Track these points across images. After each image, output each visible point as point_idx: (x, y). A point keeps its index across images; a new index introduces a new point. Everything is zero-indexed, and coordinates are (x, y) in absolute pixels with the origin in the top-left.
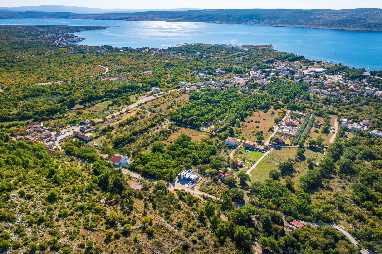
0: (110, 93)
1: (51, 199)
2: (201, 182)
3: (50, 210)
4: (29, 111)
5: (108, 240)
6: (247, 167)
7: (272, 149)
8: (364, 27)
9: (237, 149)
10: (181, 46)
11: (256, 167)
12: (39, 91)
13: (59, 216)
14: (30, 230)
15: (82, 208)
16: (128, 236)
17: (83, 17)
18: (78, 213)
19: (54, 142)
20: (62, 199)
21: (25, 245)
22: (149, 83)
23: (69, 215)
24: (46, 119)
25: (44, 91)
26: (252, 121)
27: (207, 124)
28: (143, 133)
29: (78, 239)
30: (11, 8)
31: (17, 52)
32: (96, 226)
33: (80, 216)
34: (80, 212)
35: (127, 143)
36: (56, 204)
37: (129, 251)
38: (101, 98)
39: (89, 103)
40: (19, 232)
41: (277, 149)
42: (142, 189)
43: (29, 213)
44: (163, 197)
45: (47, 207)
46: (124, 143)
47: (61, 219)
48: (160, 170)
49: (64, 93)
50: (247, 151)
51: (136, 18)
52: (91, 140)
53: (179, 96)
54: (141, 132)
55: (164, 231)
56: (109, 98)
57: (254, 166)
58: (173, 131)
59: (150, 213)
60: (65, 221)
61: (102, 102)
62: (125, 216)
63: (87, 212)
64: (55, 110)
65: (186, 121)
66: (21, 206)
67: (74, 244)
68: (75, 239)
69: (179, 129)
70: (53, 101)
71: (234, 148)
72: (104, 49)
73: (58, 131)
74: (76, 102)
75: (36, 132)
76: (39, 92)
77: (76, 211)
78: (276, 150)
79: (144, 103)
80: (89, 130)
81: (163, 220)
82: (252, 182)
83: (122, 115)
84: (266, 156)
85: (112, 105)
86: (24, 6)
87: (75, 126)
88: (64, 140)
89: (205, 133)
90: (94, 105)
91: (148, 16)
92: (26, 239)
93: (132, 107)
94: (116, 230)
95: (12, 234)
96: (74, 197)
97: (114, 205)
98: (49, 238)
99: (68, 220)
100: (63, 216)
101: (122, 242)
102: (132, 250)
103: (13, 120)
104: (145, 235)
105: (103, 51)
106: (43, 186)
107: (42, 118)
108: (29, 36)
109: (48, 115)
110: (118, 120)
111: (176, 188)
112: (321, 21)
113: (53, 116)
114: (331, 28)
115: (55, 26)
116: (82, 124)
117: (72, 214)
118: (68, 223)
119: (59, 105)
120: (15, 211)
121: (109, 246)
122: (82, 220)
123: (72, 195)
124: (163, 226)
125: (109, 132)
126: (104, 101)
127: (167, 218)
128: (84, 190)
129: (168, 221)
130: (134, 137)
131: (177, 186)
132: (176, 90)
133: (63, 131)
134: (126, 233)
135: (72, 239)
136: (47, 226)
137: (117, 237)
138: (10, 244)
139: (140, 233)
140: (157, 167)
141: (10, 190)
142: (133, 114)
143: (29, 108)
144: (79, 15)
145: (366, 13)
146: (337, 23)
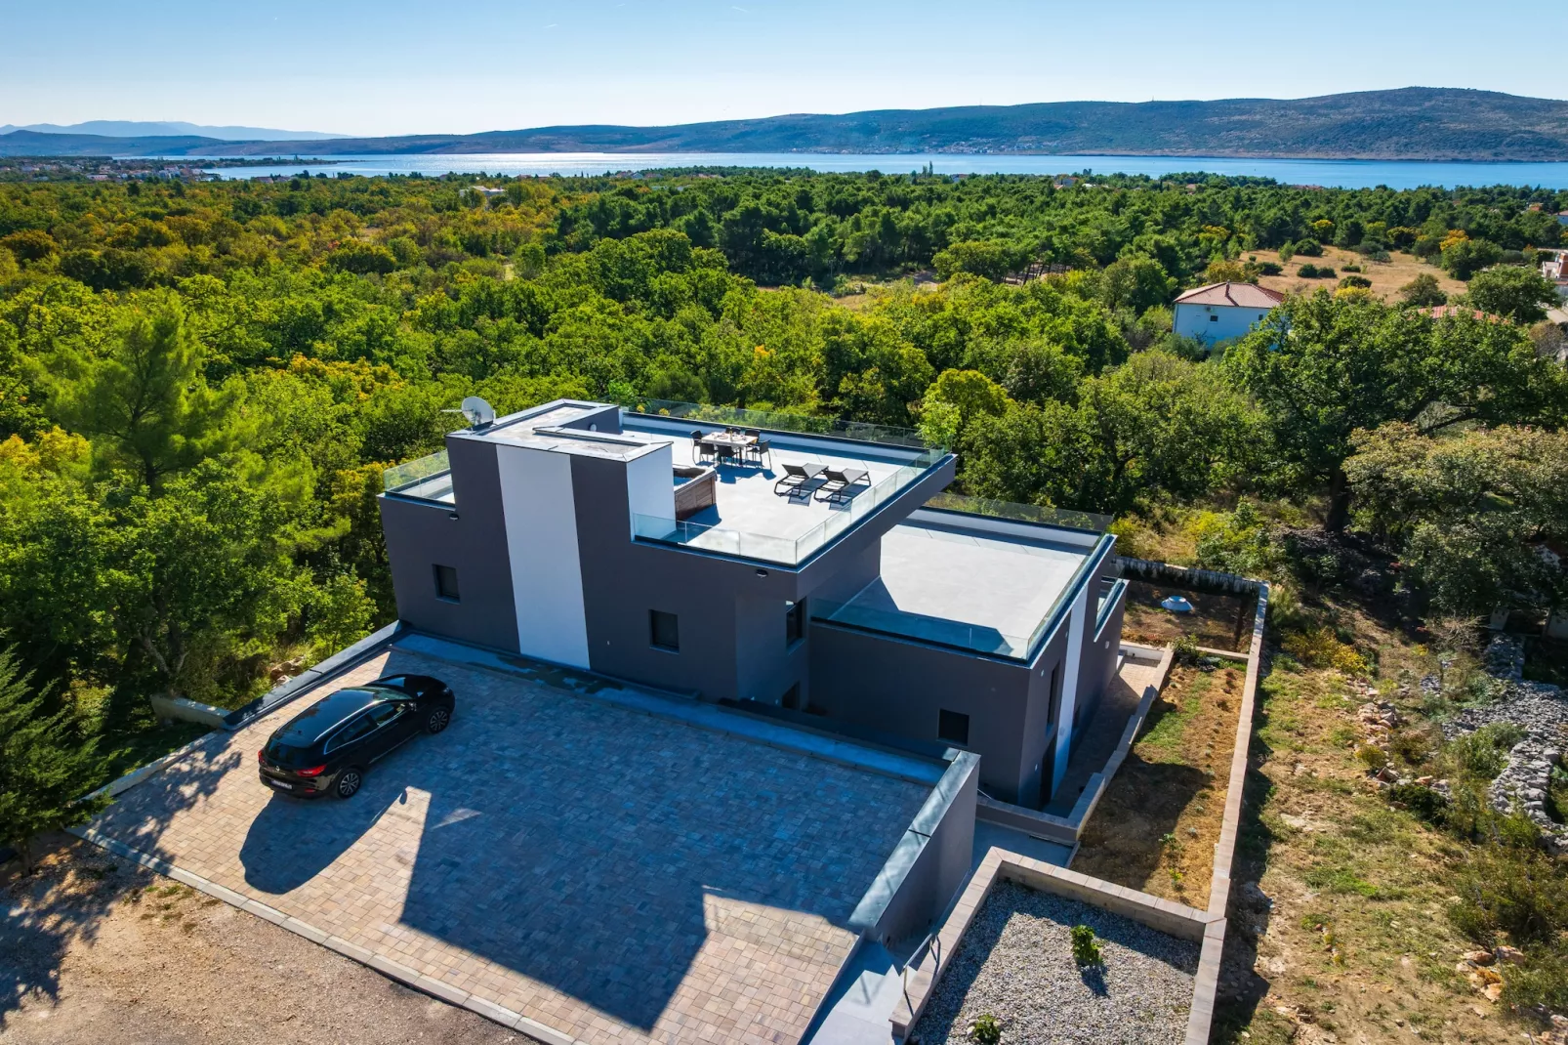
8: (1437, 148)
145: (1427, 104)
146: (1321, 138)
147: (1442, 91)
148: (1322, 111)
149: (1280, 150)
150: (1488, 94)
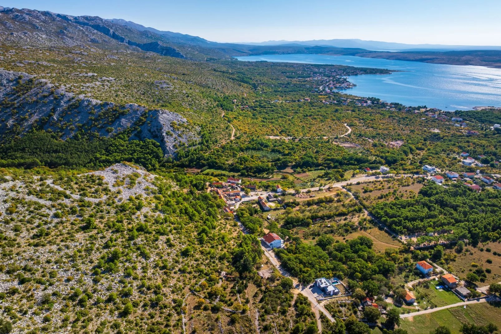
0: (329, 162)
1: (185, 254)
2: (337, 299)
3: (177, 262)
4: (241, 164)
5: (197, 307)
6: (417, 308)
7: (483, 301)
9: (426, 279)
10: (479, 109)
11: (431, 313)
12: (262, 144)
13: (180, 270)
14: (152, 271)
15: (201, 271)
16: (215, 313)
17: (374, 55)
18: (195, 274)
19: (236, 202)
20: (193, 256)
21: (141, 279)
22: (386, 158)
23: (187, 273)
24: (251, 176)
25: (266, 146)
26: (488, 250)
27: (415, 233)
28: (324, 220)
29: (177, 295)
30: (303, 42)
31: (276, 95)
32: (199, 291)
33: (195, 277)
34: (197, 274)
35: (298, 226)
36: (185, 259)
37: (204, 325)
38: (318, 165)
39: (301, 168)
40: (144, 269)
41: (491, 304)
42: (268, 278)
43: (161, 258)
44: (278, 295)
45: (177, 259)
46: (296, 224)
47: (179, 273)
48: (302, 266)
49: (283, 152)
50: (438, 288)
51: (443, 59)
52: (269, 210)
53: (408, 185)
54: (322, 218)
55: (247, 325)
56: (325, 167)
57: (430, 311)
58: (361, 229)
59: (253, 304)
60: (181, 276)
61: (315, 170)
62: (229, 296)
63: (202, 276)
64: (263, 168)
65: (386, 221)
66: (160, 250)
67: (171, 296)
68: (175, 294)
69: (370, 228)
70: (269, 158)
71: (423, 277)
72: (367, 102)
73: (247, 193)
74: (290, 164)
75: (229, 188)
76: (261, 146)
77: (195, 272)
78: (488, 305)
79: (355, 183)
80: (275, 199)
81: (257, 315)
82: (400, 328)
83: (319, 192)
84: (463, 306)
85: (321, 177)
86: (316, 39)
87: (266, 191)
88: (245, 203)
89: (401, 244)
90: (304, 172)
91: (464, 58)
92: (145, 276)
93: (339, 185)
94: (210, 303)
95: (139, 268)
96: (203, 260)
97: (230, 281)
98: (159, 282)
99: (184, 276)
100: (182, 271)
101: (205, 315)
102: (206, 325)
103: (225, 169)
104: (229, 320)
105: (365, 104)
106: (188, 241)
107: (248, 174)
108: (299, 77)
109: (254, 173)
110: (311, 197)
111: (303, 293)
113: (259, 175)
115: (333, 66)
116: (274, 191)
117: (190, 273)
118: (181, 278)
119: (270, 163)
120: (154, 252)
121: (194, 312)
122: (193, 281)
123: (204, 257)
124: (250, 321)
125: (290, 208)
126: (318, 170)
127: (261, 316)
128: (217, 257)
129: (260, 318)
130: (311, 221)
131: (306, 291)
132: (411, 175)
133: (252, 193)
134: (215, 310)
135: (173, 292)
136: (165, 273)
137: (206, 309)
138: (133, 274)
139: (227, 316)
140: (301, 262)
141: (162, 234)
142: (332, 195)
143: (243, 161)
144: (371, 52)
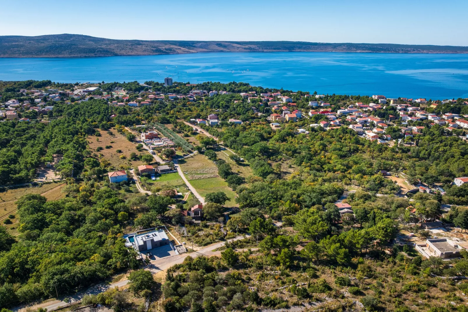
7: (177, 165)
8: (80, 53)
9: (137, 182)
26: (101, 149)
50: (153, 179)
71: (134, 182)
78: (183, 165)
84: (185, 174)
112: (22, 49)
114: (41, 56)
145: (71, 39)
146: (45, 51)
147: (74, 35)
148: (42, 41)
149: (34, 55)
150: (86, 36)
